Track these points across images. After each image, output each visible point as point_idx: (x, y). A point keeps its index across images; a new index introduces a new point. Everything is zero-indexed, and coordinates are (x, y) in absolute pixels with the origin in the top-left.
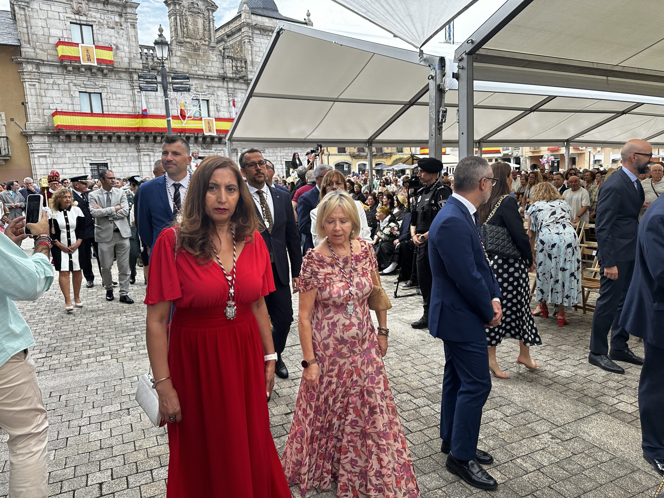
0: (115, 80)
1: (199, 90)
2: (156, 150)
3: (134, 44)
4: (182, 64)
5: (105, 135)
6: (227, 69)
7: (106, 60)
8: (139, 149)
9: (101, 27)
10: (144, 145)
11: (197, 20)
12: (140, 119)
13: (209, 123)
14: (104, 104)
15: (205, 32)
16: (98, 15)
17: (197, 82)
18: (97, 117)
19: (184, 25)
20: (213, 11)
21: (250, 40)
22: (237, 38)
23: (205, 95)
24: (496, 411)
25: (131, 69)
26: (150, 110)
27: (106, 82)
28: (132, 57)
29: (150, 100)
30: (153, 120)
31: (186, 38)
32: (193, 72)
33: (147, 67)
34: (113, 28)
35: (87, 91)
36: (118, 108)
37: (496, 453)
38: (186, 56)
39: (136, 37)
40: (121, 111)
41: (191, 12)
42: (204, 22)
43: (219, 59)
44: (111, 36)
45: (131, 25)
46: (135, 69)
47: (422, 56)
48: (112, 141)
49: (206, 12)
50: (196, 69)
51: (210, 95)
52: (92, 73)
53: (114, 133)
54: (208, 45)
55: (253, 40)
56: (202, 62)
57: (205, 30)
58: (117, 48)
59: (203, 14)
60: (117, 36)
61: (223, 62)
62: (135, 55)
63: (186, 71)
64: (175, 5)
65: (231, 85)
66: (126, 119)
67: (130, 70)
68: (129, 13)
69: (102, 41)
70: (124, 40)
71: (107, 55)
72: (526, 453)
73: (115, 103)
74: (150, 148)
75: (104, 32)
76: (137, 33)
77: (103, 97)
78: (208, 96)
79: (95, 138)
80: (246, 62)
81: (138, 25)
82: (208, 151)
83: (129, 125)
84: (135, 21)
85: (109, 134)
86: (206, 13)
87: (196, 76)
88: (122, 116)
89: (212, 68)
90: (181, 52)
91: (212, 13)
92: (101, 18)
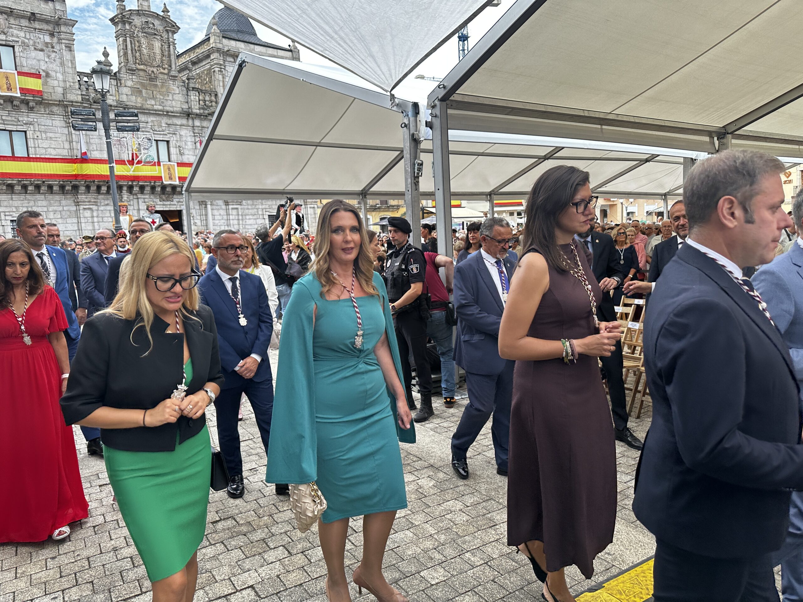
0: (45, 115)
1: (156, 128)
2: (101, 203)
3: (70, 71)
4: (134, 97)
5: (31, 184)
6: (193, 104)
7: (32, 90)
8: (78, 202)
9: (25, 49)
10: (84, 196)
11: (153, 43)
12: (79, 164)
13: (169, 169)
14: (29, 145)
15: (164, 58)
16: (22, 34)
17: (154, 119)
18: (21, 161)
19: (136, 48)
20: (174, 33)
21: (221, 68)
22: (205, 66)
23: (164, 134)
24: (457, 502)
25: (66, 101)
26: (92, 152)
27: (32, 117)
28: (68, 86)
29: (92, 141)
30: (96, 165)
31: (139, 64)
32: (149, 107)
33: (88, 100)
34: (42, 50)
35: (7, 129)
36: (49, 149)
37: (445, 548)
38: (139, 87)
39: (73, 62)
40: (52, 153)
41: (145, 33)
42: (162, 45)
43: (182, 91)
44: (39, 60)
45: (66, 47)
46: (72, 102)
47: (394, 101)
48: (41, 191)
49: (165, 33)
50: (153, 102)
51: (171, 135)
52: (13, 106)
53: (44, 182)
54: (167, 74)
55: (225, 69)
56: (161, 94)
57: (164, 55)
58: (48, 75)
59: (161, 35)
60: (47, 60)
61: (187, 95)
62: (72, 84)
63: (140, 105)
64: (125, 24)
65: (197, 123)
66: (60, 164)
67: (65, 103)
68: (63, 32)
69: (27, 67)
70: (57, 65)
71: (33, 84)
72: (477, 546)
73: (45, 144)
74: (93, 200)
75: (30, 55)
76: (74, 58)
77: (28, 137)
78: (169, 135)
79: (18, 188)
80: (216, 95)
81: (75, 47)
82: (168, 203)
83: (63, 172)
84: (71, 42)
85: (36, 182)
86: (165, 35)
87: (152, 112)
88: (54, 160)
89: (173, 102)
90: (133, 81)
91: (173, 35)
92: (25, 38)
